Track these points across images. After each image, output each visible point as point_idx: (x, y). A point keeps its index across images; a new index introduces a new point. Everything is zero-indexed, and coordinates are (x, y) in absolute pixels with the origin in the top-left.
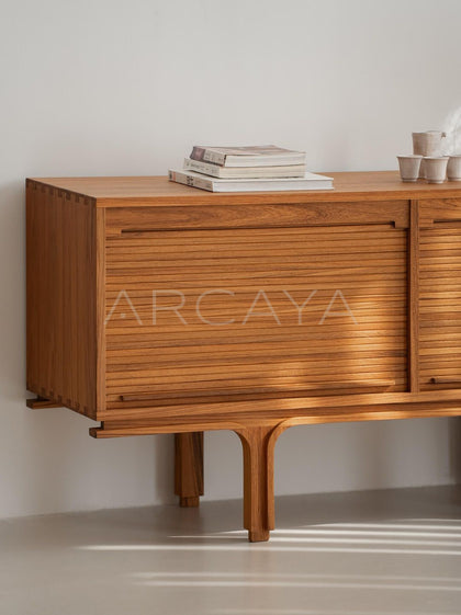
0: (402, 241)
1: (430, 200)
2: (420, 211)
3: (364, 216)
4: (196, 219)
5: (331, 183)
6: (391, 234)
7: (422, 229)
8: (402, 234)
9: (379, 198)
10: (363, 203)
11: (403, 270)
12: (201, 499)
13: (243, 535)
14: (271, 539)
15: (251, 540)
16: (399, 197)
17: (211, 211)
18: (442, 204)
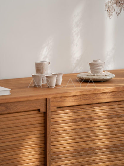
0: (43, 118)
1: (55, 98)
2: (51, 103)
5: (9, 92)
6: (38, 115)
7: (52, 112)
8: (42, 115)
9: (33, 99)
10: (26, 101)
11: (43, 132)
16: (42, 98)
18: (60, 99)
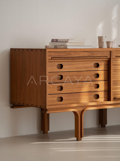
1: (115, 51)
2: (113, 54)
3: (101, 55)
4: (67, 55)
12: (48, 132)
13: (75, 139)
14: (82, 140)
15: (77, 140)
17: (70, 53)
18: (117, 52)
